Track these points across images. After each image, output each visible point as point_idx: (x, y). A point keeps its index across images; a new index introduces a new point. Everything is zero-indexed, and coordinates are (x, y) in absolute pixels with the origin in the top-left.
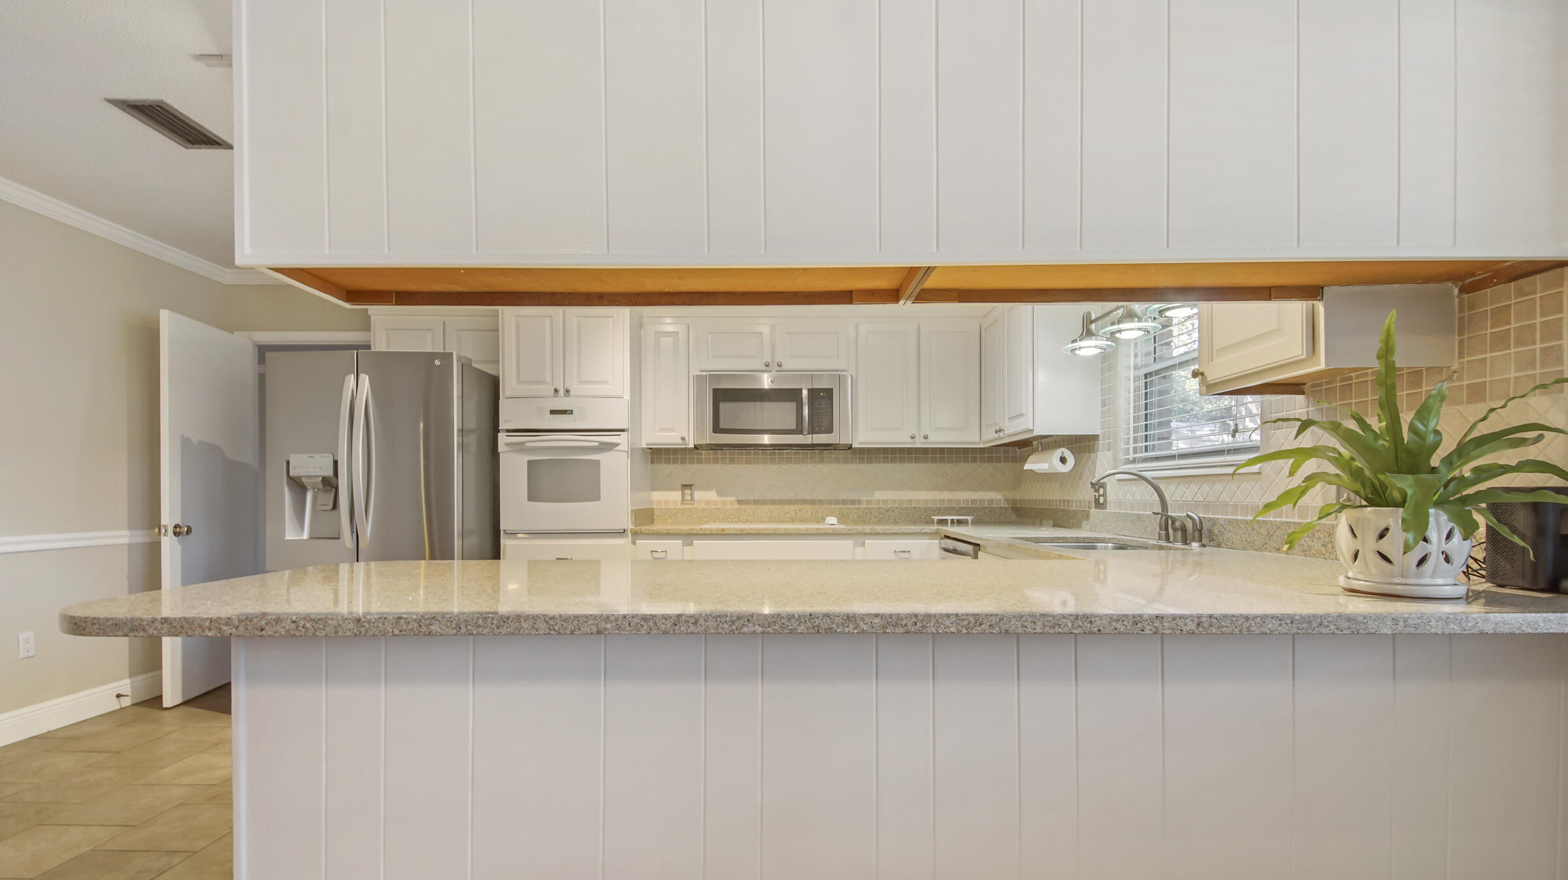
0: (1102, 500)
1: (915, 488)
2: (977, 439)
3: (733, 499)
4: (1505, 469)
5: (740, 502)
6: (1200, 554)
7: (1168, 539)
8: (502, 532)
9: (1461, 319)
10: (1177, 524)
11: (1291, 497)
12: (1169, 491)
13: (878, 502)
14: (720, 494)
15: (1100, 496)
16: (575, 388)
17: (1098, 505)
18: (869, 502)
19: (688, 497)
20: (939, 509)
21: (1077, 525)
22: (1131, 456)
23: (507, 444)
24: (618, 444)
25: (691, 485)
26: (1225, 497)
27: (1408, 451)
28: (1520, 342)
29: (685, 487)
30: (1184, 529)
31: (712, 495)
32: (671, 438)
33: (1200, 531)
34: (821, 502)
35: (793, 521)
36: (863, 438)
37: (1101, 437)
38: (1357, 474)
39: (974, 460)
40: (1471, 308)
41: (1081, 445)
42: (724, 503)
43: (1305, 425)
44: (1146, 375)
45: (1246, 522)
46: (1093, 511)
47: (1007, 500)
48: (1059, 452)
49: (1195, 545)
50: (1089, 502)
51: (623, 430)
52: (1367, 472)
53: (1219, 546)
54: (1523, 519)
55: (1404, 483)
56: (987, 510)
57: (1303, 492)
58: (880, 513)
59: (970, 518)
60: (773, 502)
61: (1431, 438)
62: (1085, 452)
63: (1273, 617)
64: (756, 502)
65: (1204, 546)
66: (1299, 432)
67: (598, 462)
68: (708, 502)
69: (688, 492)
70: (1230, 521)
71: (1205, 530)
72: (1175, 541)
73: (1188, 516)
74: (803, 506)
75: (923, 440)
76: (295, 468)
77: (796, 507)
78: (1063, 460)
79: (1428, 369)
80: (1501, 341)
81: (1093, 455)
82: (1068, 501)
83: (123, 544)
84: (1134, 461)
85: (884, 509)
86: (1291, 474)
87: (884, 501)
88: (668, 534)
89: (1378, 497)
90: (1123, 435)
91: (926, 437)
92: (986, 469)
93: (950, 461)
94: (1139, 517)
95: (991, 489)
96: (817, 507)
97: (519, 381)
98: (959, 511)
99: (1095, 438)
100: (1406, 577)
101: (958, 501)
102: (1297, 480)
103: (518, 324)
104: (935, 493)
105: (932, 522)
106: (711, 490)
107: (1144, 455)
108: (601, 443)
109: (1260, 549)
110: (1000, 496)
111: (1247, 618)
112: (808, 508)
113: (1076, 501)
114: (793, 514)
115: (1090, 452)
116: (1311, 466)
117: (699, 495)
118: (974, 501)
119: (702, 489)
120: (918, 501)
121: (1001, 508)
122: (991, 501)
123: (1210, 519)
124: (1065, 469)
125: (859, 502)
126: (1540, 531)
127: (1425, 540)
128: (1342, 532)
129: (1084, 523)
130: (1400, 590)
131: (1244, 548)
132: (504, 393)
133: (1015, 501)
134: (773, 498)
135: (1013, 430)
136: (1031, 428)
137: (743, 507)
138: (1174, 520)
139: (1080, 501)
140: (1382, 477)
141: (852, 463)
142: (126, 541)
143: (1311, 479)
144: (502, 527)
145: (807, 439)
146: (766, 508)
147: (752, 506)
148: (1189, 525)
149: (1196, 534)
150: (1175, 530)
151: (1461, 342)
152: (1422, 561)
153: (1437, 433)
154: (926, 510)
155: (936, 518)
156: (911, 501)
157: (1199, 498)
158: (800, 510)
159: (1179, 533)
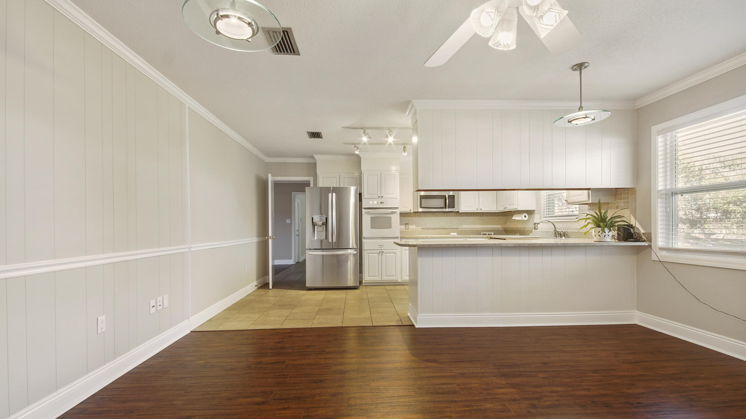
0: (536, 227)
1: (475, 224)
2: (496, 210)
3: (420, 228)
4: (618, 222)
5: (423, 229)
6: (564, 240)
7: (556, 237)
8: (363, 238)
9: (615, 194)
10: (559, 233)
11: (586, 226)
12: (556, 225)
13: (464, 228)
14: (416, 226)
15: (535, 226)
16: (385, 196)
17: (535, 228)
18: (461, 229)
19: (407, 227)
20: (482, 231)
21: (528, 235)
22: (545, 216)
23: (365, 212)
24: (397, 212)
25: (408, 224)
26: (570, 226)
27: (603, 219)
28: (624, 199)
29: (406, 224)
30: (560, 234)
31: (414, 227)
32: (407, 210)
33: (565, 234)
34: (447, 229)
35: (438, 234)
36: (462, 209)
37: (536, 211)
38: (595, 222)
39: (493, 216)
40: (617, 192)
41: (530, 213)
42: (418, 229)
43: (587, 215)
44: (549, 195)
45: (575, 232)
46: (533, 230)
47: (502, 228)
48: (524, 214)
49: (563, 237)
50: (532, 228)
51: (397, 208)
52: (597, 222)
53: (569, 238)
54: (622, 230)
55: (602, 224)
56: (496, 231)
57: (587, 225)
58: (465, 232)
59: (493, 233)
60: (432, 229)
61: (606, 217)
62: (530, 214)
63: (583, 243)
64: (427, 229)
65: (565, 238)
66: (586, 216)
67: (391, 217)
68: (413, 229)
69: (407, 226)
70: (571, 232)
71: (566, 234)
72: (558, 237)
73: (562, 231)
74: (442, 230)
75: (480, 210)
76: (314, 220)
77: (440, 230)
78: (525, 217)
79: (610, 203)
80: (621, 199)
81: (533, 215)
82: (525, 228)
83: (255, 242)
84: (546, 217)
85: (466, 231)
86: (585, 222)
87: (466, 228)
88: (411, 238)
89: (599, 226)
90: (543, 210)
91: (481, 209)
92: (496, 218)
93: (485, 216)
94: (548, 231)
95: (497, 224)
96: (446, 230)
97: (368, 194)
98: (488, 231)
99: (534, 211)
100: (603, 239)
101: (488, 228)
102: (586, 223)
103: (368, 178)
104: (481, 226)
105: (481, 234)
106: (414, 225)
107: (549, 216)
108: (392, 212)
109: (579, 237)
110: (500, 227)
111: (579, 243)
112: (444, 231)
113: (528, 228)
114: (439, 232)
115: (532, 214)
116: (589, 221)
117: (410, 227)
118: (492, 228)
119: (411, 225)
120: (476, 228)
121: (501, 230)
122: (498, 228)
123: (567, 232)
124: (526, 219)
125: (458, 228)
126: (624, 231)
127: (605, 232)
128: (593, 232)
129: (530, 234)
130: (602, 241)
131: (575, 238)
132: (363, 197)
133: (505, 228)
134: (433, 227)
135: (510, 208)
136: (517, 208)
137: (424, 230)
138: (558, 232)
139: (529, 228)
140: (599, 223)
141: (456, 217)
142: (256, 241)
143: (589, 223)
144: (363, 236)
145: (447, 210)
146: (430, 231)
147: (426, 230)
148: (562, 233)
149: (564, 235)
150: (558, 234)
151: (615, 198)
152: (605, 236)
153: (607, 216)
154: (478, 231)
155: (482, 233)
156: (474, 228)
157: (564, 227)
158: (441, 231)
159: (559, 235)
